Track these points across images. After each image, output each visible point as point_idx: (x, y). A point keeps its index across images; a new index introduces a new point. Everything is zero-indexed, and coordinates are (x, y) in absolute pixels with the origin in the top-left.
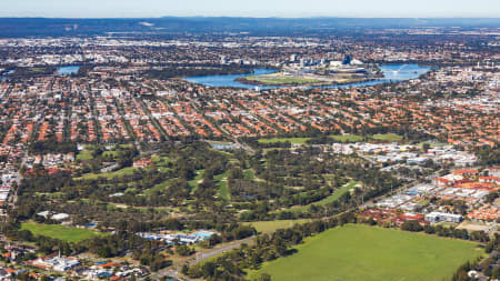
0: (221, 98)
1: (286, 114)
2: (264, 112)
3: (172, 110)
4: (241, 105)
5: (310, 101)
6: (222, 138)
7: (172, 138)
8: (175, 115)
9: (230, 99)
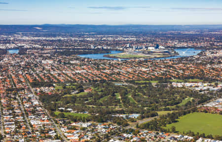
0: (104, 64)
1: (141, 71)
2: (130, 70)
3: (83, 69)
4: (116, 67)
5: (150, 65)
6: (116, 81)
7: (94, 81)
8: (87, 71)
9: (109, 64)
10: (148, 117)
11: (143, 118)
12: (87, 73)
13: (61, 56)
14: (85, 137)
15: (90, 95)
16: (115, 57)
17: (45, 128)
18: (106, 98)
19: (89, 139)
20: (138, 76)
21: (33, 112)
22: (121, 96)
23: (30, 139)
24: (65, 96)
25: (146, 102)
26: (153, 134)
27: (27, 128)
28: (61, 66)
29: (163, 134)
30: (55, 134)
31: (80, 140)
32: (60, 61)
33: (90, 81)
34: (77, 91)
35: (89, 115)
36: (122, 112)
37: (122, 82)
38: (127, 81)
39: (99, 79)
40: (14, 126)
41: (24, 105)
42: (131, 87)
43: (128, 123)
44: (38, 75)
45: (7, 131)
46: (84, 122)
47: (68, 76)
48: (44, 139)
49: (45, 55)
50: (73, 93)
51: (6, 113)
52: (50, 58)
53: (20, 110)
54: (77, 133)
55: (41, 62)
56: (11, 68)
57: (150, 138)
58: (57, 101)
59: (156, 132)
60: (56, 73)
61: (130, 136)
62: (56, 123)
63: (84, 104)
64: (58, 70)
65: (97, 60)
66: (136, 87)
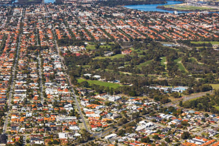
0: (155, 18)
1: (201, 28)
2: (187, 27)
3: (127, 24)
4: (169, 22)
5: (214, 21)
6: (166, 40)
7: (136, 39)
8: (131, 27)
9: (161, 18)
10: (198, 91)
11: (190, 92)
12: (130, 29)
13: (103, 7)
14: (109, 115)
15: (128, 58)
16: (171, 9)
17: (60, 99)
18: (147, 64)
19: (113, 118)
20: (196, 34)
21: (52, 78)
22: (168, 60)
23: (40, 113)
24: (96, 58)
25: (199, 70)
26: (201, 115)
27: (39, 98)
28: (100, 20)
29: (214, 116)
30: (72, 108)
31: (101, 118)
32: (100, 14)
33: (131, 39)
34: (112, 53)
35: (121, 85)
36: (165, 83)
37: (174, 42)
38: (179, 42)
39: (145, 38)
40: (24, 95)
41: (43, 69)
42: (183, 50)
43: (169, 98)
44: (69, 30)
45: (15, 100)
46: (112, 94)
47: (106, 33)
48: (56, 115)
49: (84, 6)
50: (107, 55)
51: (19, 78)
52: (89, 9)
53: (38, 74)
54: (100, 109)
55: (77, 14)
56: (40, 21)
57: (196, 121)
58: (84, 64)
59: (205, 113)
60: (93, 28)
61: (168, 117)
62: (77, 93)
63: (116, 70)
64: (95, 24)
65: (147, 12)
66: (191, 49)
